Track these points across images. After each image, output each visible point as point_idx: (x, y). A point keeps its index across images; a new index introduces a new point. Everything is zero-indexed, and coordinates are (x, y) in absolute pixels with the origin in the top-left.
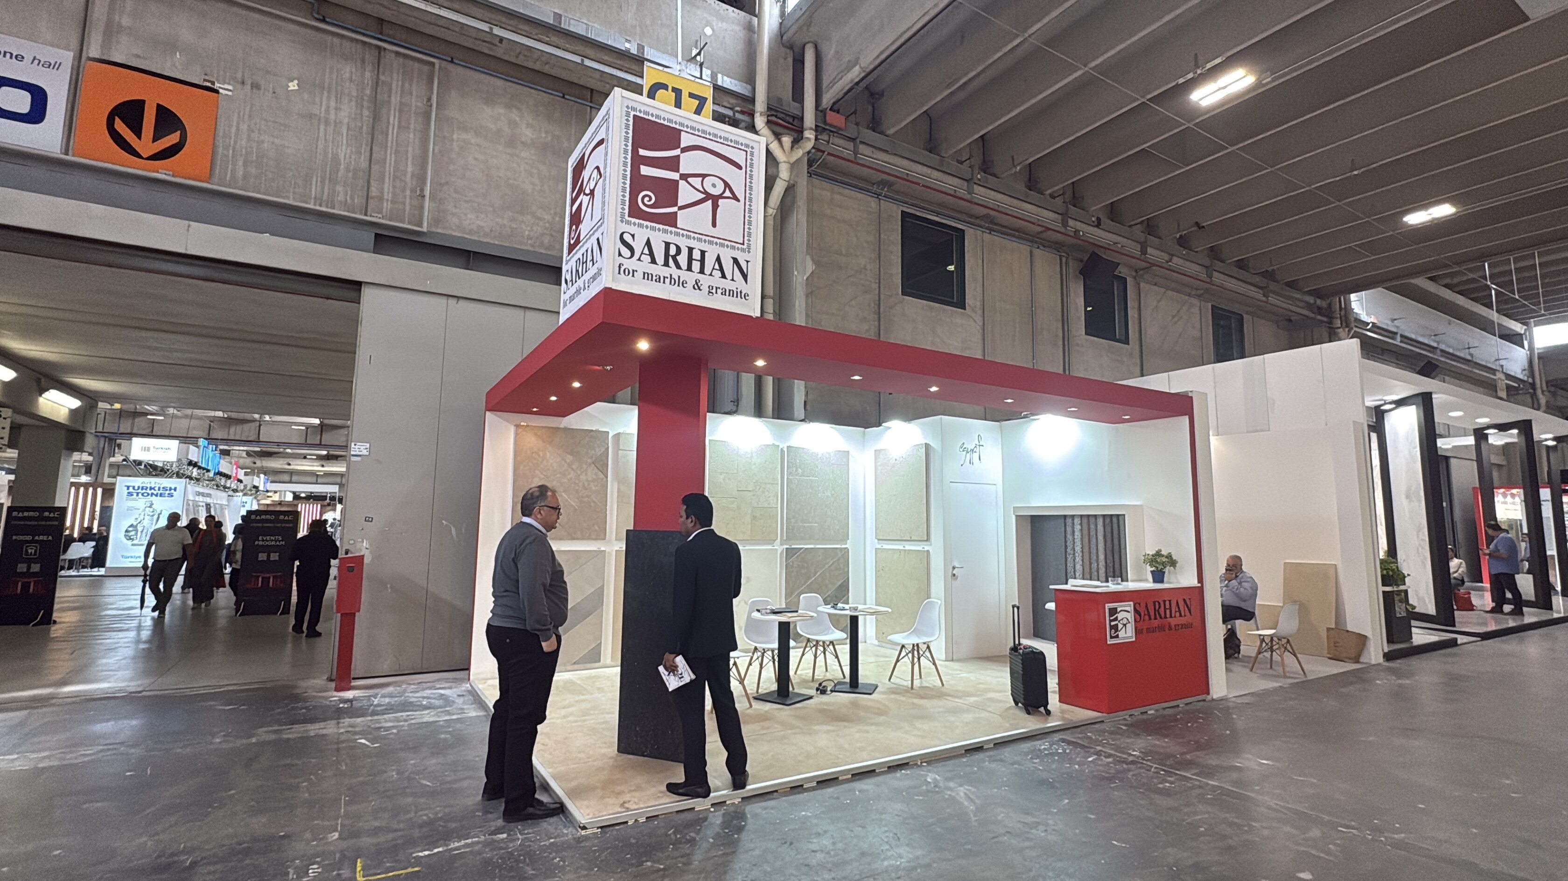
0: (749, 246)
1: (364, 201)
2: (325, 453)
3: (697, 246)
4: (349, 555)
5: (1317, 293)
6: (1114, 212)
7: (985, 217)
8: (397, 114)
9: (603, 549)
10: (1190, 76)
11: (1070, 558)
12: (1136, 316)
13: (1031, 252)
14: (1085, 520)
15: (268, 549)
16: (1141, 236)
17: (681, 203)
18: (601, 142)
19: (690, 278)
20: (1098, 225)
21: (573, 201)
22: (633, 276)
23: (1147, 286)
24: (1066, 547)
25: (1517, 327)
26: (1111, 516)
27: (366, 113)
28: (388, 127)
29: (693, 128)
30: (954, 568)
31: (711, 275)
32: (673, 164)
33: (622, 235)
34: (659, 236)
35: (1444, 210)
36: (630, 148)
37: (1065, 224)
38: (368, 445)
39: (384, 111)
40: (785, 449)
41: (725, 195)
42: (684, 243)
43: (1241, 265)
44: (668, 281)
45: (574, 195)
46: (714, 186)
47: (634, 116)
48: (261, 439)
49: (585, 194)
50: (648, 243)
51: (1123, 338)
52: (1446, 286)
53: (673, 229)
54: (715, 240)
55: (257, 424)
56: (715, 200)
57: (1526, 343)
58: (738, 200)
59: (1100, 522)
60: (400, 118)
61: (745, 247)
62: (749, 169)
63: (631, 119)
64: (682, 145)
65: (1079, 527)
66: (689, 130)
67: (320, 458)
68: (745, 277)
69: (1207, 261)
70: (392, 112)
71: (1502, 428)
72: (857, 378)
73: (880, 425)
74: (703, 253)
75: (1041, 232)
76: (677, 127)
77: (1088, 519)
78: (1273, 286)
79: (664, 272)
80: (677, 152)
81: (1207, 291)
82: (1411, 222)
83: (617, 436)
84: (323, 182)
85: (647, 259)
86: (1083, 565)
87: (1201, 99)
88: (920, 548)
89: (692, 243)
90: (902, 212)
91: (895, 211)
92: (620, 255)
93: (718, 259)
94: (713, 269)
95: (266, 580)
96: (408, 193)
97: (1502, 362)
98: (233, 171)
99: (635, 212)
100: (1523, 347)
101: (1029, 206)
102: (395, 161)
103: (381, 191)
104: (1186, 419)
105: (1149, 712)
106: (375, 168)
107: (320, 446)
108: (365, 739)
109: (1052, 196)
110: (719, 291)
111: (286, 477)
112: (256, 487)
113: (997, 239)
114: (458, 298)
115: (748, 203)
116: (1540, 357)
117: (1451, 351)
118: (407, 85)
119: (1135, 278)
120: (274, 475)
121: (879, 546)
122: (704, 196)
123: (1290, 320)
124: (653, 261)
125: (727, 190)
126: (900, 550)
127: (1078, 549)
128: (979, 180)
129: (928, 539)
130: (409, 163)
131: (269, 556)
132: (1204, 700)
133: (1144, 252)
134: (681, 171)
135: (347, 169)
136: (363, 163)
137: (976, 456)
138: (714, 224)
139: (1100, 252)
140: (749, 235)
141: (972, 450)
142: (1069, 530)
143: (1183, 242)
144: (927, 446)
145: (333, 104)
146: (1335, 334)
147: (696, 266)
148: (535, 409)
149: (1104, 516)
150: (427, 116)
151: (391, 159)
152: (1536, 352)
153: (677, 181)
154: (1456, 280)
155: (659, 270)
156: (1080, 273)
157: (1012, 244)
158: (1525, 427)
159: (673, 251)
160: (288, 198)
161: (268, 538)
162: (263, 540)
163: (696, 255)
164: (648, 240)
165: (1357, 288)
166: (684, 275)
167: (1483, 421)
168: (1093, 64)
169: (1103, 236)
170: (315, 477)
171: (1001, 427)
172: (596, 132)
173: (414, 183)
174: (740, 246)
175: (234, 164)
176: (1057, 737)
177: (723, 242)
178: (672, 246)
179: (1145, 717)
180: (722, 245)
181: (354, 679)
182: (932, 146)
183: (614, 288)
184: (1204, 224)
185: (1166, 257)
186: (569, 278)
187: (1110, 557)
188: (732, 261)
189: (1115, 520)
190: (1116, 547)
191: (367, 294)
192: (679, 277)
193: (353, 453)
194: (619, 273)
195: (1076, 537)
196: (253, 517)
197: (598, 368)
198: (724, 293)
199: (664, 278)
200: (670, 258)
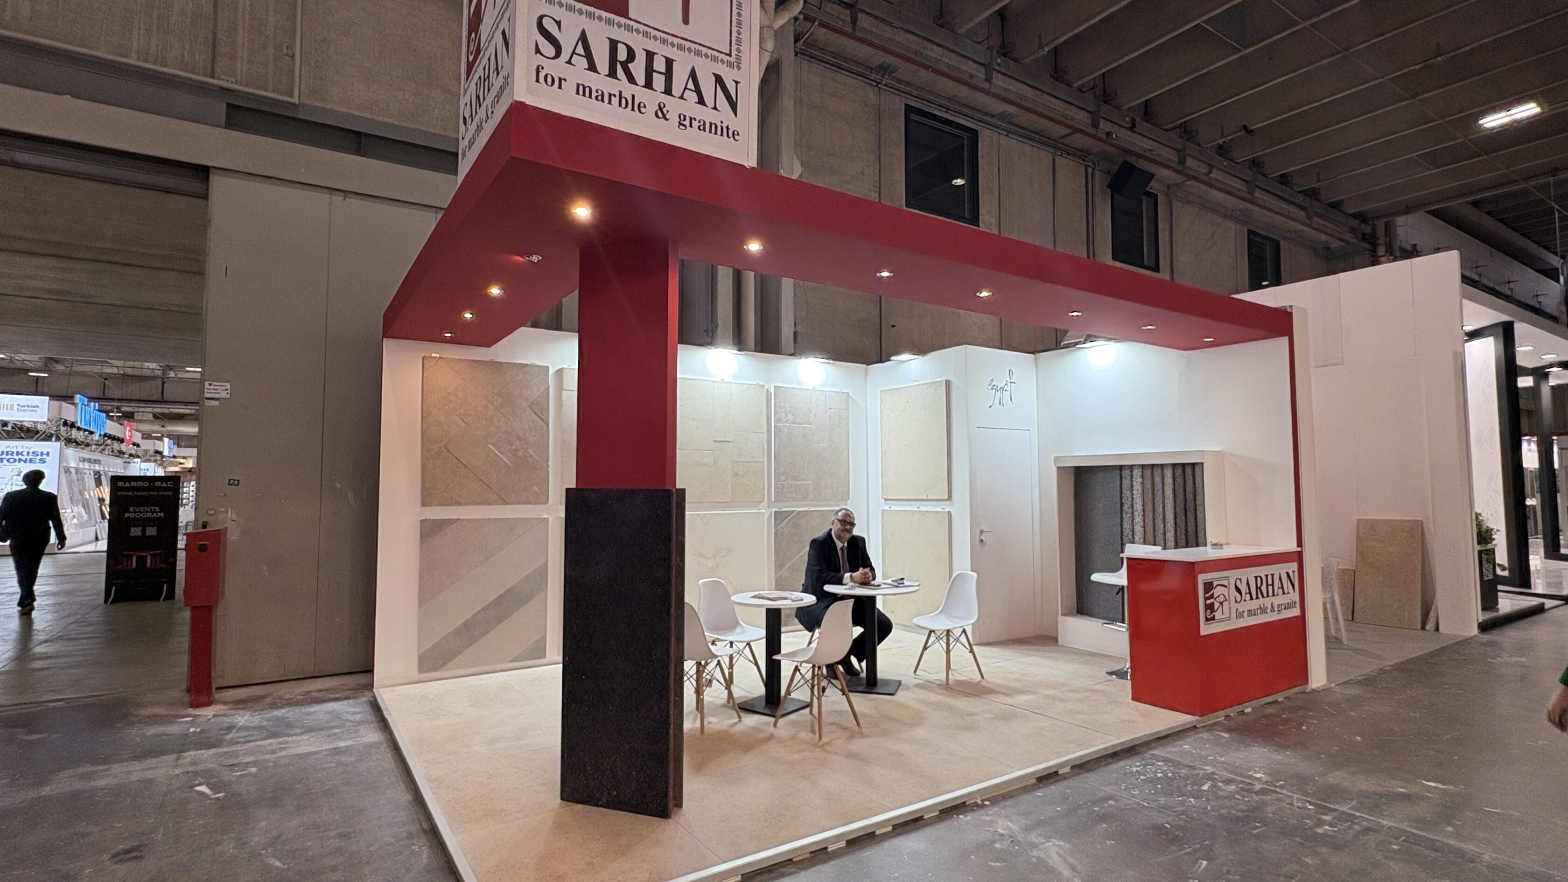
0: (738, 58)
1: (209, 58)
3: (661, 51)
5: (1360, 217)
6: (1149, 112)
7: (1003, 115)
9: (545, 516)
11: (1127, 517)
12: (1168, 239)
13: (1053, 161)
14: (1148, 473)
15: (144, 523)
16: (1179, 143)
19: (652, 99)
20: (1132, 128)
22: (560, 87)
23: (1180, 204)
24: (1122, 504)
26: (1184, 465)
30: (982, 532)
31: (682, 97)
33: (540, 19)
34: (599, 28)
35: (1529, 110)
37: (1095, 125)
38: (228, 385)
40: (772, 390)
42: (640, 45)
43: (1282, 180)
44: (615, 101)
48: (165, 399)
50: (583, 37)
51: (1153, 265)
52: (1488, 212)
53: (623, 20)
54: (688, 44)
57: (1562, 278)
59: (1169, 473)
61: (733, 59)
65: (1139, 480)
68: (733, 106)
69: (1248, 176)
72: (885, 274)
73: (889, 360)
74: (669, 62)
75: (1066, 136)
77: (1151, 470)
78: (1316, 206)
79: (610, 86)
81: (1243, 211)
82: (1488, 126)
83: (560, 372)
84: (148, 29)
85: (581, 62)
86: (1144, 527)
88: (940, 509)
89: (652, 46)
90: (906, 104)
91: (898, 102)
92: (538, 51)
93: (693, 75)
94: (686, 88)
95: (142, 560)
96: (271, 50)
97: (1540, 299)
100: (1558, 281)
101: (1055, 101)
102: (251, 6)
103: (233, 47)
104: (1286, 340)
105: (1249, 711)
106: (223, 14)
108: (207, 785)
109: (1082, 89)
110: (695, 124)
113: (1014, 143)
114: (345, 196)
121: (887, 508)
123: (1328, 248)
124: (592, 67)
126: (913, 512)
127: (1138, 506)
128: (999, 65)
129: (950, 498)
130: (271, 9)
131: (144, 531)
132: (1302, 693)
133: (1182, 162)
135: (183, 14)
136: (206, 7)
137: (1007, 395)
138: (686, 21)
139: (1133, 161)
140: (739, 41)
141: (1002, 388)
142: (1126, 483)
144: (947, 383)
147: (659, 81)
148: (446, 335)
149: (1173, 465)
151: (244, 5)
155: (599, 82)
156: (1108, 186)
157: (1032, 150)
159: (622, 55)
161: (142, 509)
162: (135, 512)
163: (659, 65)
164: (583, 33)
165: (1407, 211)
166: (642, 94)
167: (1550, 358)
169: (1137, 141)
171: (1035, 360)
173: (279, 37)
174: (726, 58)
176: (1146, 752)
177: (699, 49)
178: (620, 45)
179: (1242, 718)
180: (698, 53)
181: (216, 689)
182: (944, 18)
183: (529, 102)
184: (1254, 128)
185: (1205, 169)
186: (467, 113)
187: (1181, 515)
188: (713, 79)
189: (1189, 470)
190: (1190, 505)
191: (217, 183)
192: (633, 96)
193: (207, 395)
194: (538, 81)
195: (1135, 492)
196: (120, 484)
197: (520, 259)
198: (702, 128)
199: (610, 95)
200: (618, 63)
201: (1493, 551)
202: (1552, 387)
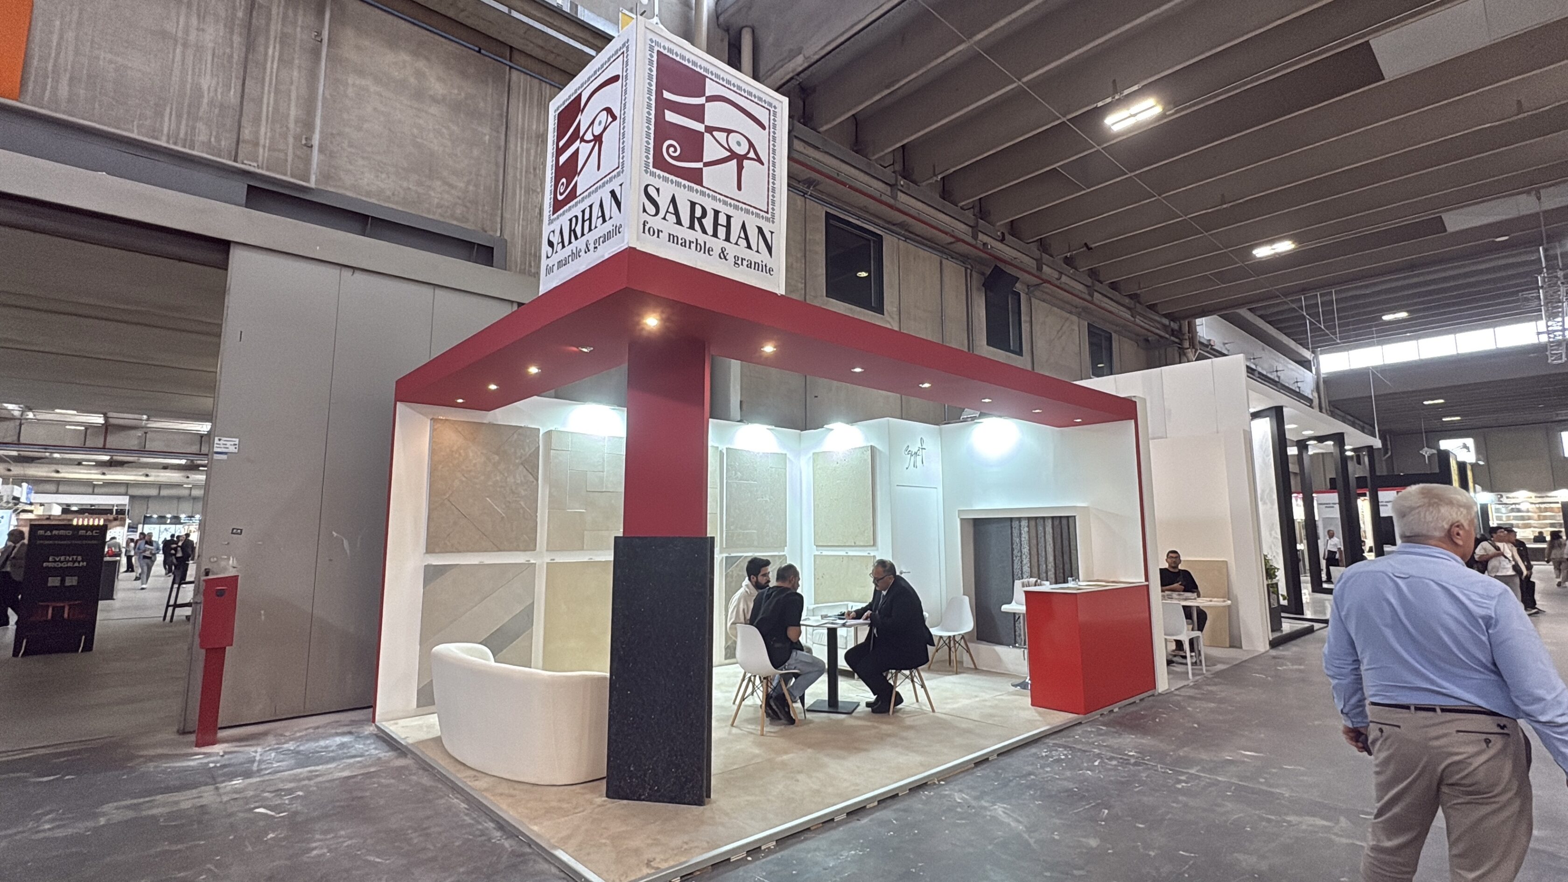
0: (773, 215)
1: (234, 145)
2: (107, 458)
3: (724, 210)
4: (210, 577)
5: (1171, 317)
6: (1014, 228)
7: (901, 225)
8: (278, 46)
9: (532, 561)
10: (1109, 100)
11: (1016, 561)
12: (1028, 329)
13: (941, 263)
14: (1033, 523)
15: (63, 573)
16: (1037, 254)
17: (706, 159)
18: (615, 79)
19: (716, 244)
20: (1002, 240)
21: (559, 152)
22: (658, 237)
23: (1037, 301)
24: (1013, 550)
25: (1307, 354)
26: (1061, 517)
27: (237, 39)
28: (266, 60)
29: (717, 76)
31: (736, 244)
32: (697, 113)
33: (646, 188)
34: (685, 194)
35: (1285, 246)
36: (654, 88)
37: (975, 237)
38: (237, 441)
39: (261, 40)
40: (725, 451)
41: (749, 156)
42: (710, 205)
43: (1114, 286)
44: (693, 246)
45: (561, 144)
46: (739, 144)
47: (658, 51)
48: (22, 440)
49: (583, 140)
50: (673, 200)
51: (1018, 350)
52: (1261, 316)
53: (699, 188)
54: (741, 205)
55: (18, 422)
56: (740, 159)
57: (1314, 369)
58: (763, 164)
59: (1049, 524)
60: (282, 48)
61: (769, 216)
62: (772, 130)
63: (655, 55)
64: (707, 94)
65: (1026, 529)
66: (713, 77)
67: (100, 464)
68: (770, 249)
69: (1089, 282)
70: (272, 42)
71: (1321, 439)
72: (858, 370)
73: (822, 427)
74: (729, 218)
75: (951, 243)
76: (702, 71)
77: (1035, 521)
78: (1139, 308)
79: (690, 235)
80: (701, 100)
81: (1085, 309)
82: (1258, 256)
83: (549, 433)
84: (179, 116)
85: (672, 218)
86: (1031, 567)
87: (1113, 124)
88: (865, 554)
89: (719, 206)
90: (826, 212)
91: (820, 211)
92: (644, 211)
93: (744, 227)
94: (739, 237)
95: (59, 611)
96: (291, 140)
97: (1299, 384)
98: (55, 89)
99: (660, 163)
100: (1311, 371)
101: (944, 216)
102: (276, 101)
103: (257, 133)
104: (1133, 422)
105: (1116, 710)
106: (248, 107)
107: (104, 449)
108: (264, 807)
109: (962, 208)
110: (745, 263)
111: (53, 487)
112: (16, 499)
113: (911, 247)
114: (354, 269)
115: (771, 168)
116: (1325, 381)
117: (1264, 373)
118: (290, 13)
119: (1027, 294)
120: (37, 483)
121: (818, 553)
122: (729, 154)
123: (1147, 340)
124: (679, 222)
125: (752, 150)
126: (843, 556)
127: (1026, 551)
128: (902, 186)
129: (874, 545)
130: (293, 104)
131: (63, 581)
132: (1153, 695)
133: (1039, 269)
134: (706, 123)
135: (211, 103)
136: (233, 96)
137: (919, 459)
138: (739, 188)
139: (1002, 266)
140: (773, 202)
141: (916, 453)
142: (1016, 532)
143: (1068, 261)
144: (872, 448)
145: (194, 21)
146: (1185, 354)
147: (722, 231)
148: (460, 401)
149: (1053, 518)
150: (316, 53)
151: (268, 100)
152: (1322, 376)
153: (703, 134)
154: (1269, 311)
155: (683, 232)
156: (983, 285)
157: (923, 253)
158: (1339, 439)
159: (698, 213)
160: (133, 132)
161: (62, 558)
162: (55, 561)
163: (722, 220)
164: (674, 198)
165: (1203, 313)
166: (711, 241)
167: (1308, 433)
168: (1025, 79)
169: (1006, 251)
170: (91, 487)
171: (941, 430)
172: (603, 68)
173: (298, 129)
174: (765, 215)
175: (56, 81)
176: (1050, 742)
177: (748, 208)
178: (697, 206)
179: (1112, 715)
180: (747, 212)
181: (221, 728)
182: (859, 145)
183: (638, 248)
184: (1093, 246)
185: (1056, 275)
186: (555, 239)
187: (1059, 557)
188: (757, 230)
189: (1064, 522)
190: (1066, 549)
191: (237, 256)
192: (705, 243)
193: (216, 450)
194: (644, 232)
195: (1023, 539)
196: (41, 532)
197: (575, 349)
198: (749, 266)
199: (690, 242)
200: (696, 220)
201: (1277, 584)
202: (1311, 456)
